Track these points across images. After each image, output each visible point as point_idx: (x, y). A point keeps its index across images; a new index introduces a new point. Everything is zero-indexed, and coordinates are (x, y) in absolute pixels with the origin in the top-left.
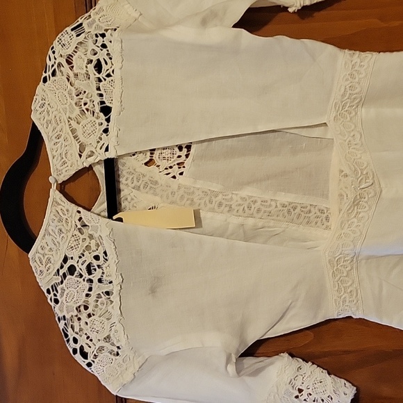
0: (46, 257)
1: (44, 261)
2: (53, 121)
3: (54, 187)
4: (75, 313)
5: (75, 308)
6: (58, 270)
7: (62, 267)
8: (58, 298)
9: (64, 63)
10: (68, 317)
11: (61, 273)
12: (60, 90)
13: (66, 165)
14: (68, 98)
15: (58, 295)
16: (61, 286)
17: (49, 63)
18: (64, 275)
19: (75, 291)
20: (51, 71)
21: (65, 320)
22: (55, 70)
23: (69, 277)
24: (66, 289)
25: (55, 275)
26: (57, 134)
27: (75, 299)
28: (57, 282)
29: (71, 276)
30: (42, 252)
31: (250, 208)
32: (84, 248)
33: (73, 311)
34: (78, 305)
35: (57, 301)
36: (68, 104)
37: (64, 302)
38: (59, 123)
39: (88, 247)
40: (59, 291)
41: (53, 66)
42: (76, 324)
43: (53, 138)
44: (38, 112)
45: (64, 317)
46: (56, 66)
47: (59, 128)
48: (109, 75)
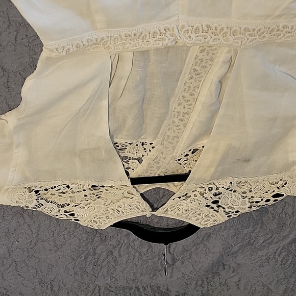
0: (204, 217)
1: (207, 219)
2: (107, 215)
3: (154, 213)
4: (247, 199)
5: (243, 200)
6: (215, 210)
7: (212, 208)
8: (235, 211)
9: (64, 209)
10: (249, 205)
11: (217, 209)
12: (84, 211)
13: (139, 206)
14: (90, 205)
15: (233, 211)
16: (226, 209)
17: (65, 218)
18: (219, 206)
19: (230, 199)
20: (71, 217)
21: (251, 207)
22: (70, 215)
23: (220, 204)
24: (228, 206)
25: (218, 212)
26: (116, 213)
27: (236, 199)
28: (223, 211)
29: (220, 202)
30: (200, 220)
31: (188, 101)
32: (201, 196)
33: (245, 201)
34: (241, 197)
35: (237, 212)
36: (94, 206)
37: (238, 207)
38: (108, 212)
39: (202, 194)
40: (230, 210)
41: (67, 216)
42: (255, 200)
43: (119, 215)
44: (100, 224)
45: (249, 207)
46: (67, 214)
47: (112, 212)
48: (68, 187)
